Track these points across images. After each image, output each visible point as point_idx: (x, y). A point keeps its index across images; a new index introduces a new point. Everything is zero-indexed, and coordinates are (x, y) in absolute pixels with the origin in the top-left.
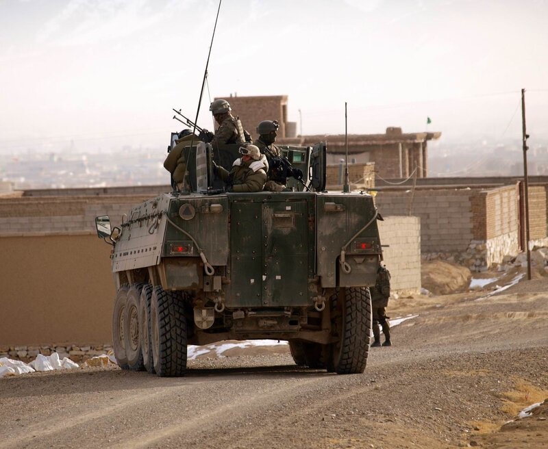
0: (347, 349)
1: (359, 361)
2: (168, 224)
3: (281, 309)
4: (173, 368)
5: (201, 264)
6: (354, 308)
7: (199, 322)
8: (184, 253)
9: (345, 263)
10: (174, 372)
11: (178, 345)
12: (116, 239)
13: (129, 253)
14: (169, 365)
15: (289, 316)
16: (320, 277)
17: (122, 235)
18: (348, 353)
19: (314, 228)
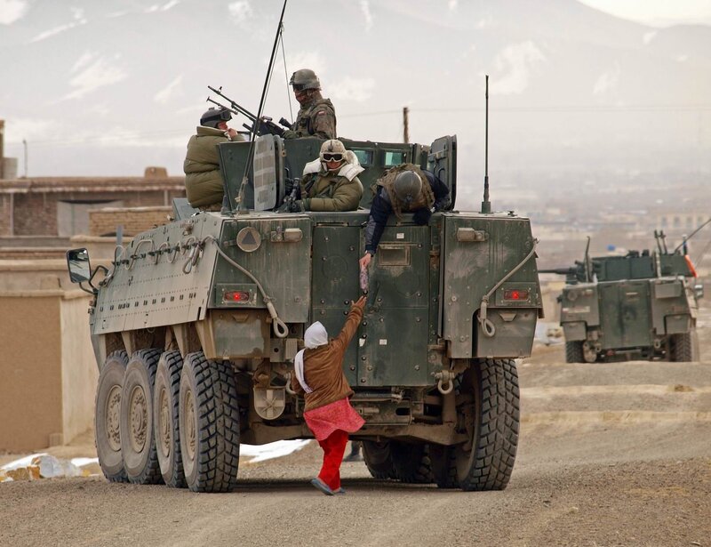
0: (482, 452)
1: (499, 471)
2: (220, 259)
3: (386, 390)
4: (219, 479)
5: (268, 320)
6: (494, 390)
7: (262, 408)
8: (242, 303)
9: (487, 321)
10: (219, 485)
11: (227, 444)
12: (101, 284)
13: (132, 305)
14: (211, 474)
15: (399, 402)
16: (446, 341)
17: (112, 277)
18: (484, 458)
19: (439, 267)
